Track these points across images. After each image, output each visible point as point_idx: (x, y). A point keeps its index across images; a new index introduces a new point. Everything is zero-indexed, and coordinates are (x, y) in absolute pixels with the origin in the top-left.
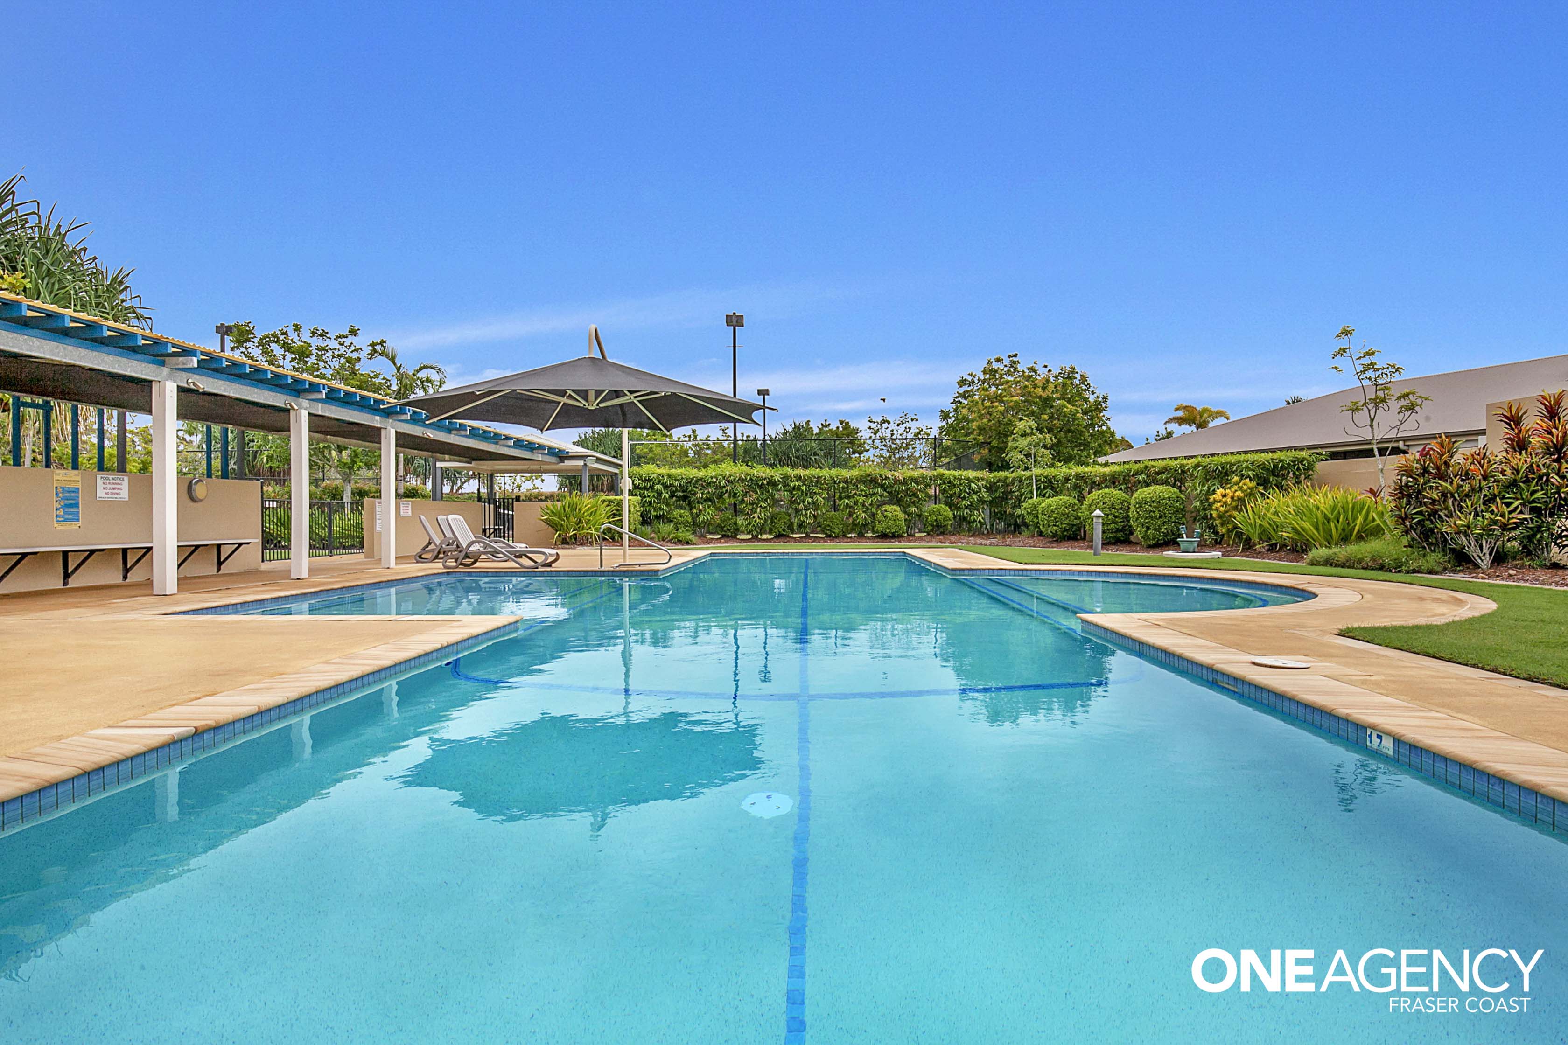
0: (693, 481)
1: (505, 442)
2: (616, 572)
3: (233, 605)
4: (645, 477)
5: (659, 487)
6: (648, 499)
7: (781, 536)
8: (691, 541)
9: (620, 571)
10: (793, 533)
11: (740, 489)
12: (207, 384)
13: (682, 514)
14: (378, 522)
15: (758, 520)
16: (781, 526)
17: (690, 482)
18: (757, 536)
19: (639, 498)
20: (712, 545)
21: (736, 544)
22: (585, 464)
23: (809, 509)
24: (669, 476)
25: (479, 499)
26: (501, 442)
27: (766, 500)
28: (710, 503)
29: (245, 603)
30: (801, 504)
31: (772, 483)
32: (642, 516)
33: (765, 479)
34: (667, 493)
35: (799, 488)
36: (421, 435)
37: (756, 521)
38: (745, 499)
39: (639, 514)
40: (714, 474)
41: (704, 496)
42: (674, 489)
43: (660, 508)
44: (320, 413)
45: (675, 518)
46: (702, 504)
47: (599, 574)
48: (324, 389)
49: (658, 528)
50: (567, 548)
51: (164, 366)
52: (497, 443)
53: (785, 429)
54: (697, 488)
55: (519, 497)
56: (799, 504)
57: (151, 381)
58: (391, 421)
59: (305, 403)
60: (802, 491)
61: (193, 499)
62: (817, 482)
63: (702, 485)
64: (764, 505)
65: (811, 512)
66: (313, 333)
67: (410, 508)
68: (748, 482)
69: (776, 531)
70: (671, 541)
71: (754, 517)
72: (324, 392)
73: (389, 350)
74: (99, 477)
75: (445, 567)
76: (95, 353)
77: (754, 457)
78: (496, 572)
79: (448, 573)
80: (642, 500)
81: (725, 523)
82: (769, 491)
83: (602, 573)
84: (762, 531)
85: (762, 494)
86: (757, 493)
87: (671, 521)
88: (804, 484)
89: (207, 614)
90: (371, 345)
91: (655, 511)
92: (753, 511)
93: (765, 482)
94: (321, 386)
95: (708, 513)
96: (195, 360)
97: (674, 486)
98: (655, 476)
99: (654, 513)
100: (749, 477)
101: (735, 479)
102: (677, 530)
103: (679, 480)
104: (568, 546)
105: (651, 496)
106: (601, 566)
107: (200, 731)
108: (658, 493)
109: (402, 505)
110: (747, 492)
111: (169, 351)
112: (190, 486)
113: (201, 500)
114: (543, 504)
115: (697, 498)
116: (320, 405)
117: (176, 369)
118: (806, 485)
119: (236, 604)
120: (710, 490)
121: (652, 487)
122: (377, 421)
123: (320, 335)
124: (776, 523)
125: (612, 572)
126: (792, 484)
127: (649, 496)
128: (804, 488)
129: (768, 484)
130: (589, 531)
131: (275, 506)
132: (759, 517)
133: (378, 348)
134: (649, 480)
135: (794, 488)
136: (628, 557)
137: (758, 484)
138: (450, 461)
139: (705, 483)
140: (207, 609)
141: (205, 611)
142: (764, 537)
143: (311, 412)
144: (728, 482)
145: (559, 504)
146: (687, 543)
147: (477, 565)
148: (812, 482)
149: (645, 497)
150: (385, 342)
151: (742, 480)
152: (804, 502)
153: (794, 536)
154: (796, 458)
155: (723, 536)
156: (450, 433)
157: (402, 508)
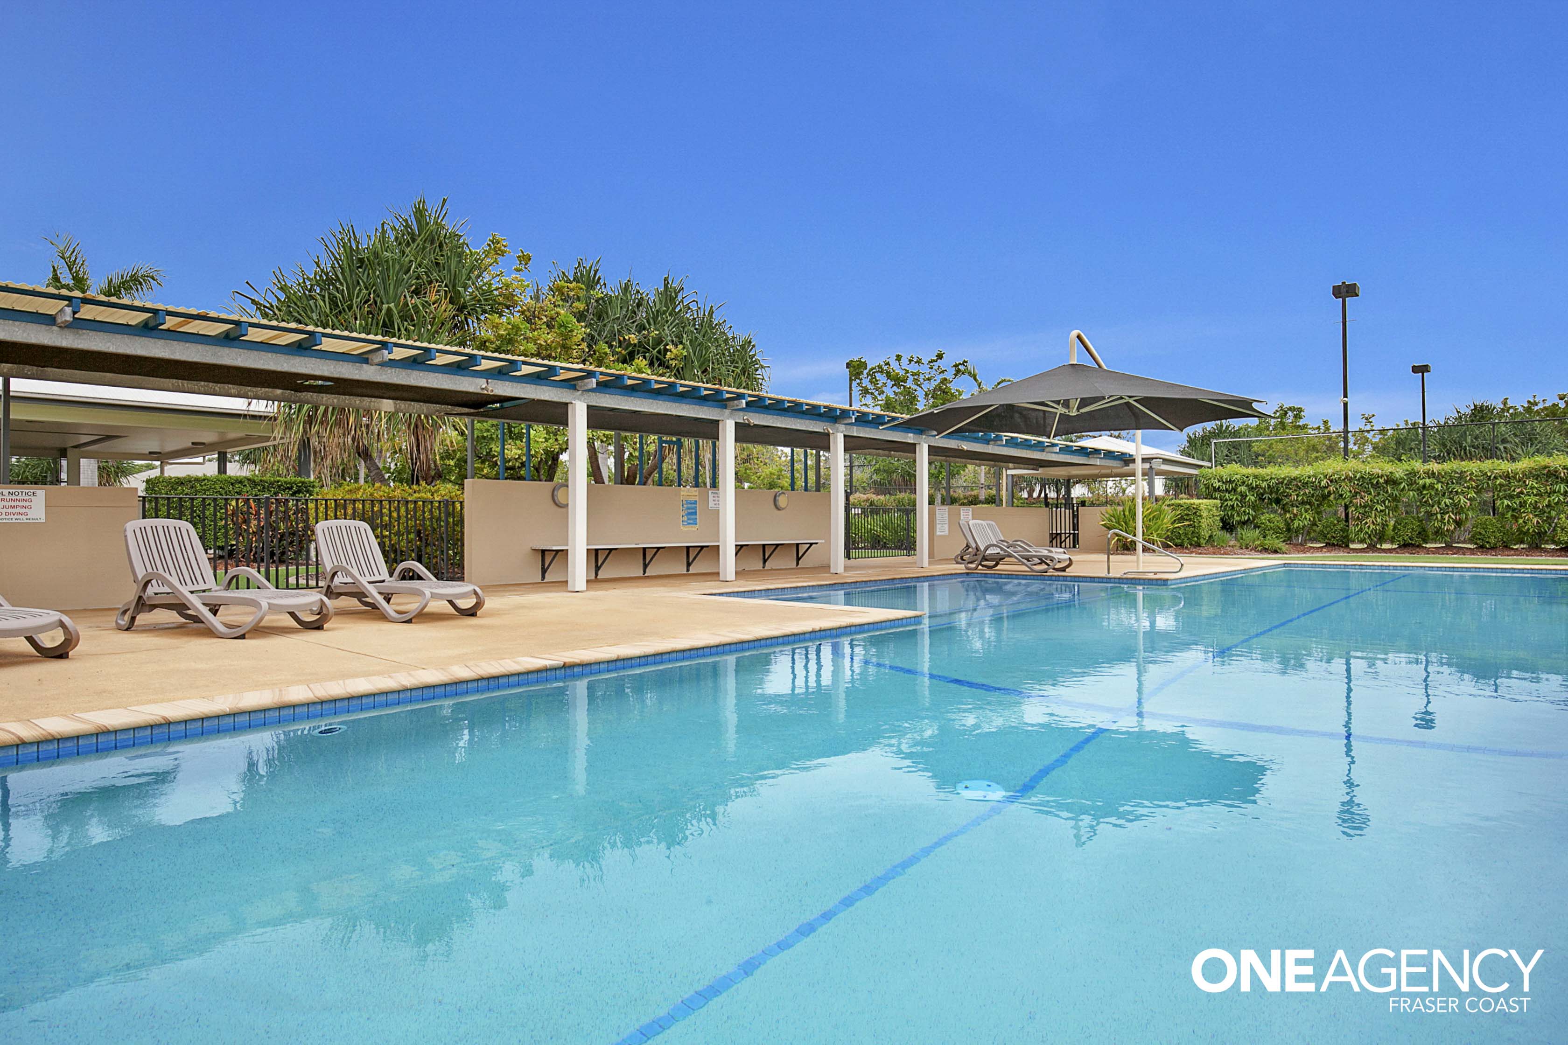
0: (1285, 482)
1: (1051, 449)
2: (1123, 579)
3: (758, 591)
4: (1226, 479)
5: (1243, 488)
6: (1230, 503)
7: (1406, 546)
8: (1280, 549)
9: (1127, 579)
10: (1427, 543)
11: (1346, 489)
12: (757, 419)
13: (1270, 517)
14: (938, 526)
15: (1372, 527)
16: (1406, 534)
17: (1282, 483)
18: (1375, 546)
19: (1219, 501)
20: (1308, 555)
21: (1342, 554)
22: (1151, 467)
23: (1448, 512)
24: (1256, 477)
25: (1047, 504)
26: (1047, 449)
27: (1384, 502)
28: (1308, 507)
29: (768, 590)
30: (1436, 507)
31: (1391, 481)
32: (1222, 520)
33: (1382, 476)
34: (1253, 495)
35: (1432, 486)
36: (957, 447)
37: (1369, 527)
38: (1355, 501)
39: (1218, 518)
40: (1312, 473)
41: (1300, 498)
42: (1262, 491)
43: (1244, 512)
44: (855, 434)
45: (1263, 523)
46: (1297, 507)
47: (1105, 580)
48: (853, 415)
49: (1242, 534)
50: (1126, 554)
51: (726, 408)
52: (1043, 451)
53: (1458, 412)
54: (1290, 489)
55: (1085, 502)
56: (1433, 506)
57: (718, 421)
58: (924, 436)
59: (842, 427)
60: (1437, 490)
61: (778, 508)
62: (1461, 478)
63: (1297, 486)
64: (1379, 508)
65: (1449, 516)
66: (910, 361)
67: (970, 513)
68: (1358, 480)
69: (1400, 539)
70: (1255, 549)
71: (1366, 523)
72: (853, 417)
73: (971, 368)
74: (710, 492)
75: (967, 568)
76: (677, 404)
77: (1411, 449)
78: (1009, 575)
79: (967, 574)
80: (1222, 504)
81: (1328, 529)
82: (1387, 491)
83: (1108, 580)
84: (1382, 538)
85: (1379, 494)
86: (1370, 494)
87: (1259, 527)
88: (1439, 482)
89: (738, 597)
90: (954, 366)
91: (1238, 515)
92: (1366, 515)
93: (1381, 481)
94: (851, 412)
95: (1305, 518)
96: (744, 401)
97: (1262, 488)
98: (1238, 477)
99: (1237, 518)
100: (1358, 476)
101: (1339, 478)
102: (1264, 537)
103: (1267, 480)
104: (1128, 552)
105: (1233, 500)
106: (1109, 572)
107: (567, 665)
108: (1242, 496)
109: (962, 511)
110: (1356, 493)
111: (724, 397)
112: (775, 497)
113: (783, 509)
114: (1103, 509)
115: (1291, 501)
116: (855, 427)
117: (736, 410)
118: (1442, 482)
119: (761, 590)
120: (1307, 491)
121: (1234, 490)
122: (910, 438)
123: (916, 362)
124: (1399, 530)
125: (1119, 579)
126: (1421, 482)
127: (1231, 500)
128: (1439, 486)
129: (1386, 482)
130: (1150, 537)
131: (860, 512)
132: (1373, 522)
133: (961, 367)
134: (1231, 482)
135: (1424, 487)
136: (1141, 564)
137: (1372, 484)
138: (1015, 468)
139: (1299, 483)
140: (737, 592)
141: (736, 594)
142: (1385, 546)
143: (846, 434)
144: (1331, 481)
145: (1120, 508)
146: (1276, 552)
147: (999, 567)
148: (1451, 478)
149: (1226, 500)
150: (966, 362)
151: (1350, 479)
152: (1439, 503)
153: (1428, 546)
154: (1473, 447)
155: (1328, 545)
156: (988, 444)
157: (962, 514)
